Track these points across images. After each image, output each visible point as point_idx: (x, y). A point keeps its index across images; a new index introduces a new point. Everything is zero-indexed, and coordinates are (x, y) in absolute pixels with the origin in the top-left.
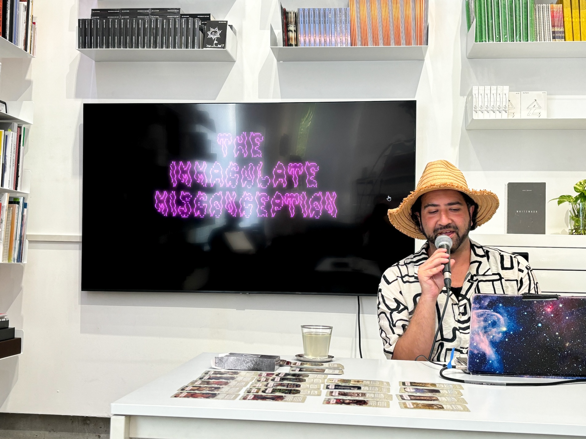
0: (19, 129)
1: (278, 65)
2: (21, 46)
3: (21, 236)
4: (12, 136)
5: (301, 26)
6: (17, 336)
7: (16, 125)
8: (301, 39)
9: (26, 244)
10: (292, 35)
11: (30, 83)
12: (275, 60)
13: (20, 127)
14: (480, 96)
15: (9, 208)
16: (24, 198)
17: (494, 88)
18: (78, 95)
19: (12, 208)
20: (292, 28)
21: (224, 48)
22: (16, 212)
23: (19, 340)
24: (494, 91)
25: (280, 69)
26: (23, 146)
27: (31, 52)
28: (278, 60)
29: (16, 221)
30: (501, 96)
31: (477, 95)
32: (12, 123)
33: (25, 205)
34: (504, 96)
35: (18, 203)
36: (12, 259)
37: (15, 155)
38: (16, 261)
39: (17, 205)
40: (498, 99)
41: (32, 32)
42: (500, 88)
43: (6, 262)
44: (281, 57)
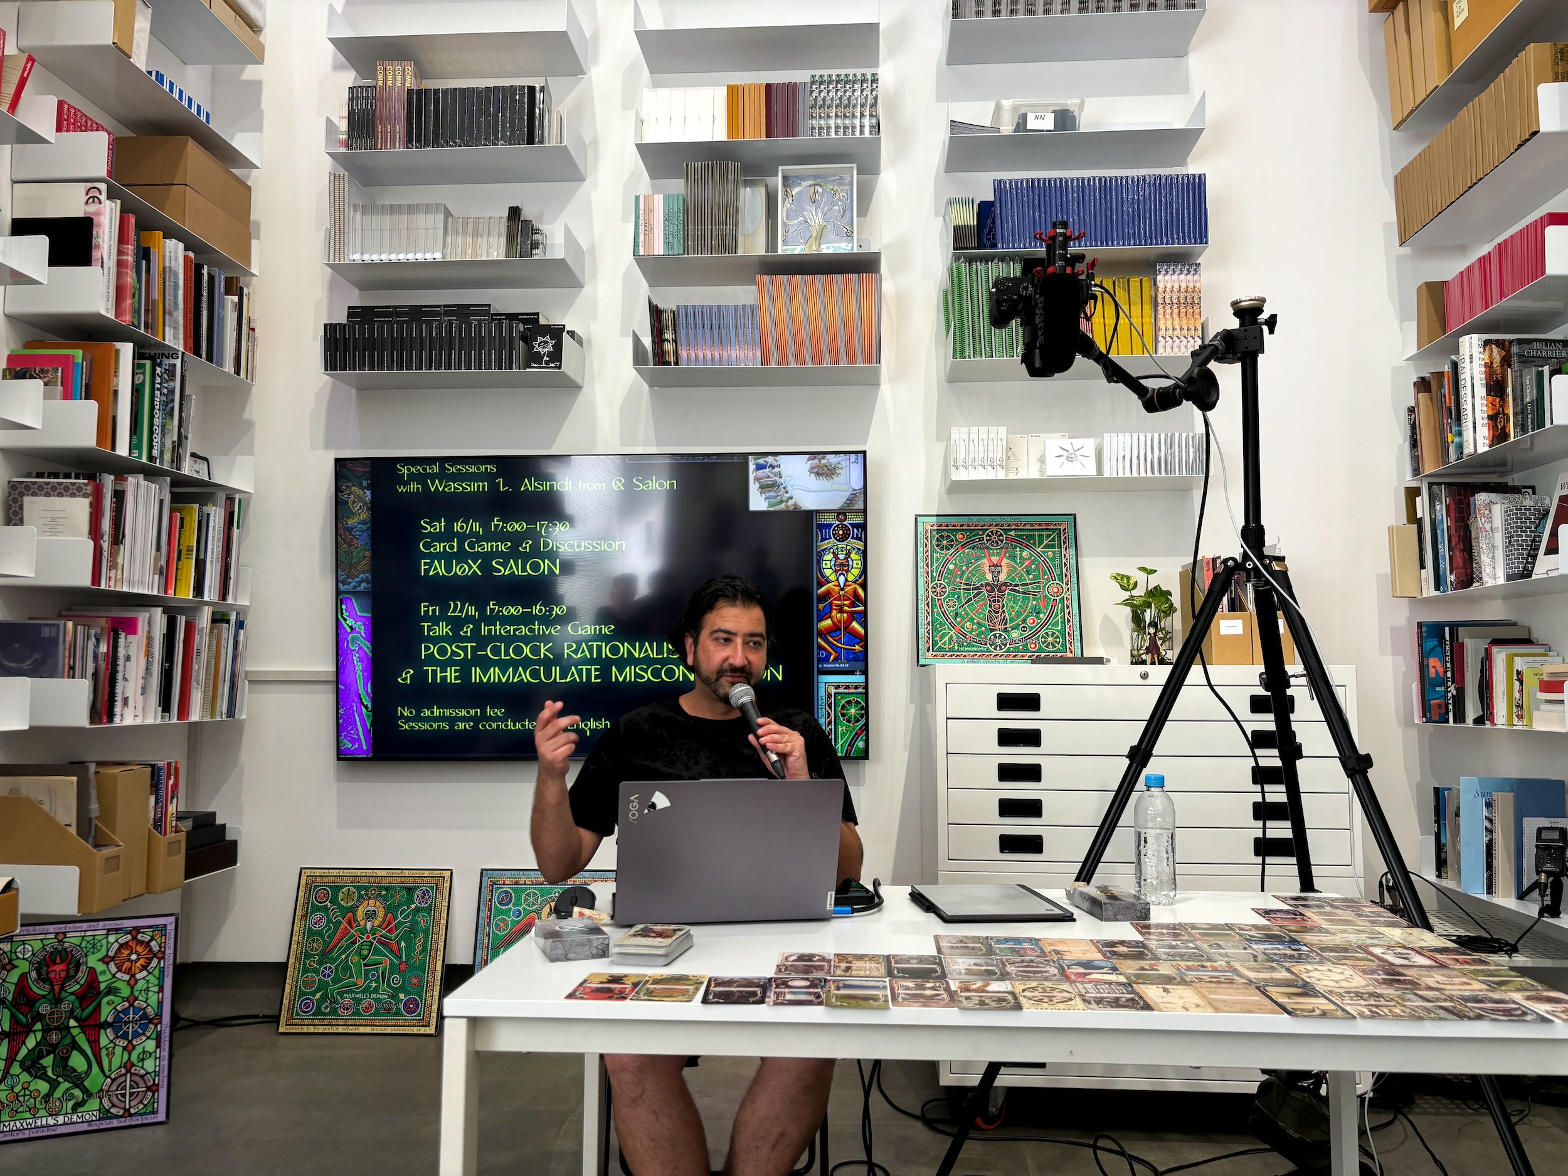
0: (228, 502)
1: (652, 393)
2: (229, 367)
3: (233, 675)
4: (216, 515)
5: (682, 332)
6: (229, 837)
7: (222, 497)
8: (683, 353)
9: (244, 687)
10: (669, 347)
11: (249, 425)
12: (646, 386)
13: (230, 500)
14: (962, 443)
15: (212, 630)
16: (238, 614)
17: (983, 430)
18: (328, 445)
19: (216, 631)
20: (668, 335)
21: (559, 368)
22: (224, 636)
23: (234, 843)
24: (983, 436)
25: (655, 399)
26: (238, 528)
27: (249, 376)
28: (651, 385)
29: (223, 651)
30: (995, 443)
31: (958, 441)
32: (213, 493)
33: (240, 625)
34: (1000, 443)
35: (228, 622)
36: (218, 713)
37: (220, 545)
38: (224, 717)
39: (225, 626)
40: (991, 448)
41: (250, 344)
42: (993, 429)
43: (208, 719)
44: (653, 382)
